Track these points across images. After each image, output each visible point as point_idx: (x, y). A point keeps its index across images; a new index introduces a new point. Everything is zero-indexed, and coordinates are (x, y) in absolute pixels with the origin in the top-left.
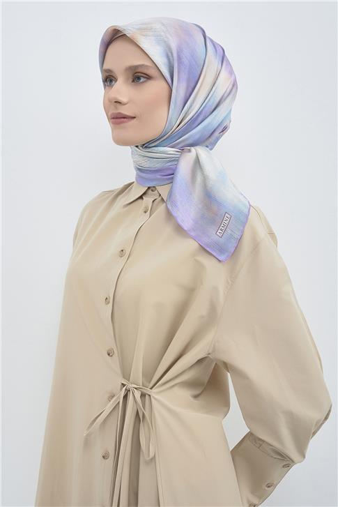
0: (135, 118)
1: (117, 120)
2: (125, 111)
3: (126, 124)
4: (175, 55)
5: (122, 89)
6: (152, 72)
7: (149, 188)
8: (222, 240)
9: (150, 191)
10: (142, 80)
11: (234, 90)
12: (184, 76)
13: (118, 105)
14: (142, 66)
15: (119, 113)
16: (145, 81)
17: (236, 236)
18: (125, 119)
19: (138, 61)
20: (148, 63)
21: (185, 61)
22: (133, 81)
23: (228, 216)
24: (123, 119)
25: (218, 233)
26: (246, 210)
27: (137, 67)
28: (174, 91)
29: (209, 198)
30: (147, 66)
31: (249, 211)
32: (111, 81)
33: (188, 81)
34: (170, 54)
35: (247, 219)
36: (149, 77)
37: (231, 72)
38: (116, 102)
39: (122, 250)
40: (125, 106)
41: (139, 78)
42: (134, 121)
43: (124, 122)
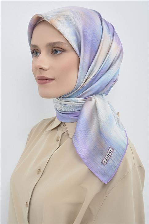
0: (54, 79)
1: (41, 81)
2: (47, 75)
3: (48, 84)
4: (81, 34)
5: (45, 59)
6: (65, 47)
10: (59, 52)
11: (121, 55)
12: (88, 48)
13: (42, 70)
14: (58, 42)
15: (43, 76)
16: (61, 53)
18: (47, 81)
19: (55, 39)
20: (62, 41)
21: (89, 38)
22: (52, 53)
23: (111, 149)
24: (46, 81)
25: (103, 162)
26: (124, 146)
27: (54, 43)
28: (81, 60)
30: (62, 43)
32: (37, 53)
33: (91, 52)
34: (78, 34)
36: (63, 51)
37: (119, 42)
38: (40, 69)
39: (39, 169)
40: (46, 71)
41: (56, 51)
42: (54, 82)
43: (46, 83)
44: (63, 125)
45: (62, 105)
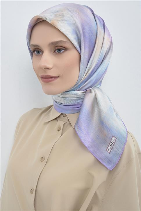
0: (59, 77)
2: (51, 73)
3: (52, 82)
4: (81, 32)
6: (68, 45)
7: (62, 114)
8: (110, 155)
9: (62, 116)
10: (62, 51)
12: (87, 45)
13: (46, 70)
14: (61, 41)
15: (48, 75)
17: (119, 152)
18: (52, 79)
19: (57, 38)
20: (64, 39)
21: (87, 35)
22: (55, 52)
23: (114, 138)
24: (50, 79)
25: (107, 150)
27: (57, 43)
28: (82, 56)
29: (102, 125)
30: (64, 41)
31: (127, 136)
32: (39, 52)
34: (77, 31)
35: (126, 140)
36: (66, 49)
38: (45, 68)
39: (43, 157)
40: (51, 70)
41: (59, 50)
42: (58, 79)
43: (52, 81)
44: (64, 116)
45: (63, 98)
